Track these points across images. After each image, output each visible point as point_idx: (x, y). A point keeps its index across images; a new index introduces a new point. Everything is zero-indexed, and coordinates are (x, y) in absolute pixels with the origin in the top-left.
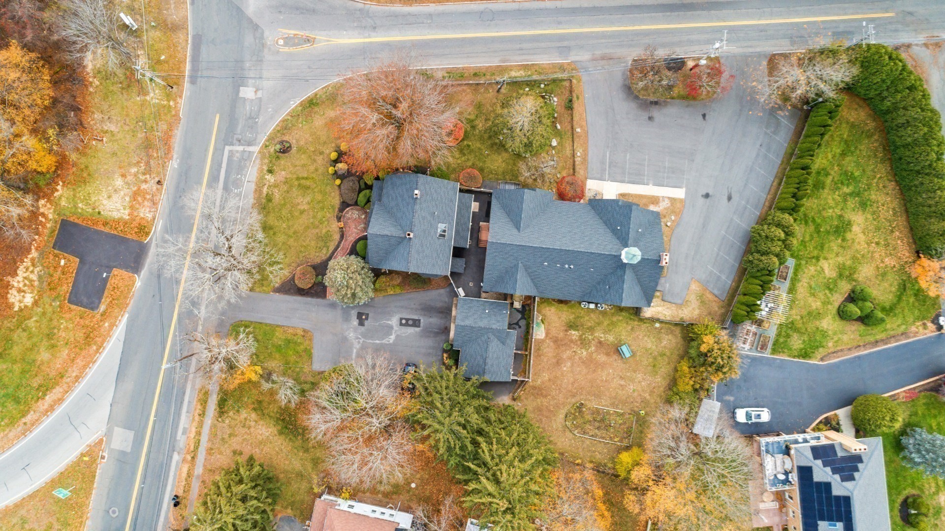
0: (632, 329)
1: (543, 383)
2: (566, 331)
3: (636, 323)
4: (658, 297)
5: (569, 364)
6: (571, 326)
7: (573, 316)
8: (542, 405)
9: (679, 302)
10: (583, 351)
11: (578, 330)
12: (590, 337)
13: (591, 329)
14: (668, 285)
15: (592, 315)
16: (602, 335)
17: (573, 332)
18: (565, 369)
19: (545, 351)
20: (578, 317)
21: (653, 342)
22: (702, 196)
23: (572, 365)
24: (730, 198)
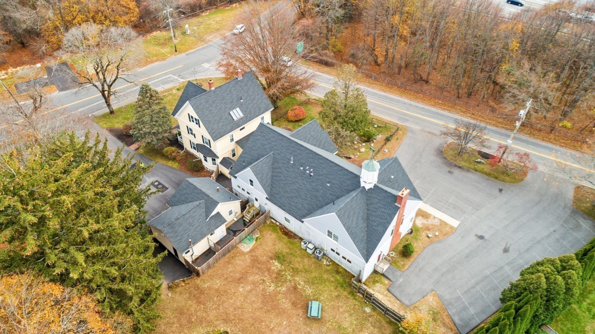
0: (338, 297)
1: (209, 288)
2: (271, 258)
3: (346, 293)
4: (384, 284)
5: (249, 288)
6: (278, 257)
7: (288, 251)
8: (188, 310)
9: (407, 302)
10: (273, 285)
11: (282, 265)
12: (289, 277)
13: (296, 271)
14: (401, 280)
15: (306, 260)
16: (302, 283)
17: (276, 263)
18: (241, 290)
19: (238, 262)
20: (291, 254)
21: (352, 324)
22: (476, 235)
23: (250, 291)
24: (506, 250)
